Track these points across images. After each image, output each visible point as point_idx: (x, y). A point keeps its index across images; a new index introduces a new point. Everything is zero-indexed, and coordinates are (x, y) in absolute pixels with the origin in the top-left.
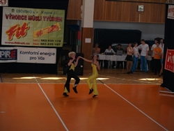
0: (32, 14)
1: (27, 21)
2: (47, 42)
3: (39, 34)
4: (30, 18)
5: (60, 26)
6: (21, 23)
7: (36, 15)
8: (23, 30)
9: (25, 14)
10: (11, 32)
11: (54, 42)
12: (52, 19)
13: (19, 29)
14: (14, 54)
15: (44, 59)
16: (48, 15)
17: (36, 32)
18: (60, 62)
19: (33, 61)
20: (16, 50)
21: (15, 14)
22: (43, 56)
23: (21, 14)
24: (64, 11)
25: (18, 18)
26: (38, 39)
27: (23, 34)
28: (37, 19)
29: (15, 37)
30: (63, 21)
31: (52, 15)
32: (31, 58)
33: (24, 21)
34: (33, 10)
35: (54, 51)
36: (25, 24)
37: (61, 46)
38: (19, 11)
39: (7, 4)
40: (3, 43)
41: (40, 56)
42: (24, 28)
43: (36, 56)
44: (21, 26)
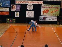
0: (50, 6)
1: (49, 8)
2: (54, 15)
3: (52, 12)
4: (50, 8)
5: (59, 10)
6: (47, 9)
7: (51, 7)
8: (47, 11)
9: (48, 6)
10: (44, 12)
11: (57, 15)
12: (56, 8)
13: (46, 11)
14: (45, 18)
15: (53, 20)
16: (55, 7)
17: (51, 12)
18: (58, 21)
19: (50, 20)
20: (45, 17)
21: (45, 6)
22: (53, 19)
23: (47, 6)
24: (59, 5)
25: (46, 7)
26: (52, 14)
27: (47, 12)
28: (52, 8)
29: (45, 13)
30: (59, 8)
31: (56, 7)
32: (50, 19)
33: (48, 8)
34: (50, 5)
35: (57, 17)
36: (48, 9)
37: (59, 16)
38: (46, 6)
39: (43, 4)
40: (41, 15)
41: (52, 19)
42: (48, 10)
43: (51, 19)
44: (47, 10)
